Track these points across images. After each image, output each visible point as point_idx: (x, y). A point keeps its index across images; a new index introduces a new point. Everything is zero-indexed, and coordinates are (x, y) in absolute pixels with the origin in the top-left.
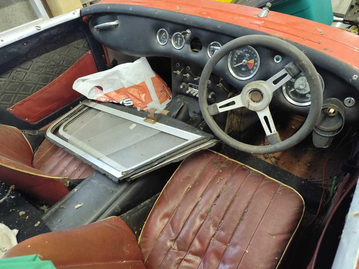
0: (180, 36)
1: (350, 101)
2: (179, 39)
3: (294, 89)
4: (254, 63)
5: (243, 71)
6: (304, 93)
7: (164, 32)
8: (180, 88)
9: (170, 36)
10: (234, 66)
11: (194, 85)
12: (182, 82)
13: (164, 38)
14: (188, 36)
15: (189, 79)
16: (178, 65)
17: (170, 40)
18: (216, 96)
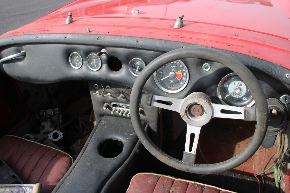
0: (95, 57)
1: (286, 98)
2: (95, 60)
3: (229, 95)
4: (182, 74)
5: (172, 83)
6: (240, 97)
7: (77, 56)
8: (103, 109)
9: (84, 58)
10: (162, 80)
11: (118, 104)
12: (104, 102)
13: (78, 62)
14: (104, 57)
15: (111, 98)
16: (96, 86)
17: (84, 62)
18: (145, 112)
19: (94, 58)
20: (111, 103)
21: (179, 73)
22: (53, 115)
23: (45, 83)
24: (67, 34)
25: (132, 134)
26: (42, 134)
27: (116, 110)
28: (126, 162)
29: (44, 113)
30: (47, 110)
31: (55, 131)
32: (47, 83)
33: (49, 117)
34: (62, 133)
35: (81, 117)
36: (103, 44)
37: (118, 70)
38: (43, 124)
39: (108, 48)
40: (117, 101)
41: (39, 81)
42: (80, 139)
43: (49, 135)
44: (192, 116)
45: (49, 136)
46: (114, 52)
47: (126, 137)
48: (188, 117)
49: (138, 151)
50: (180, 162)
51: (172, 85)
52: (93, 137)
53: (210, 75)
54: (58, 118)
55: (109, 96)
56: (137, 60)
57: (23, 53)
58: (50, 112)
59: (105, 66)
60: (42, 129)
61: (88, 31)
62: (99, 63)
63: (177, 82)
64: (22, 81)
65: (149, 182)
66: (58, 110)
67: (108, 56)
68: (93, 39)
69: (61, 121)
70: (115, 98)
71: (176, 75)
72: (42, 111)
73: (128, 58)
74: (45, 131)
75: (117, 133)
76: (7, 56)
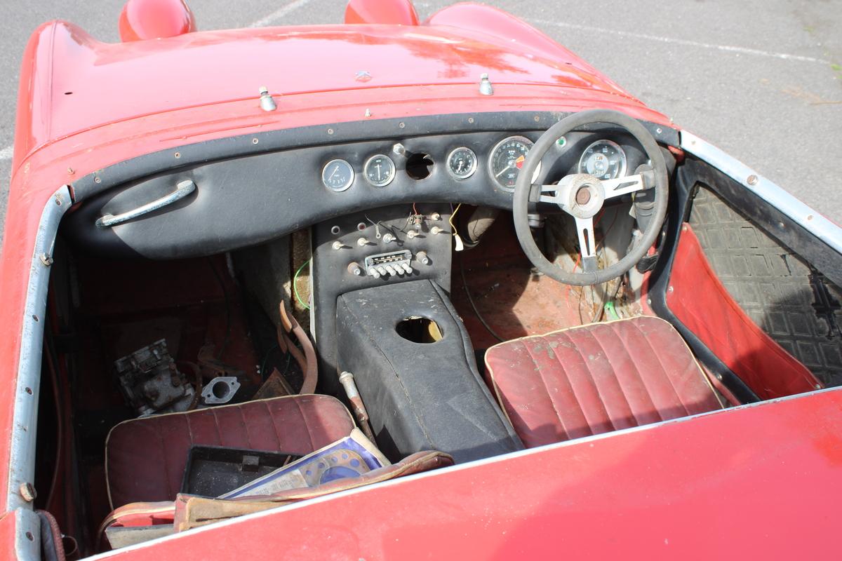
0: (380, 161)
5: (511, 179)
6: (602, 175)
9: (358, 168)
10: (497, 176)
13: (336, 178)
15: (365, 248)
16: (336, 230)
18: (430, 257)
20: (364, 259)
21: (521, 159)
22: (159, 358)
25: (432, 300)
29: (133, 363)
30: (136, 353)
38: (148, 386)
39: (409, 140)
40: (379, 251)
41: (246, 239)
43: (204, 394)
45: (206, 397)
46: (422, 145)
51: (511, 182)
53: (567, 150)
55: (363, 244)
58: (145, 354)
61: (368, 115)
66: (165, 345)
67: (408, 153)
70: (375, 244)
71: (516, 164)
72: (118, 361)
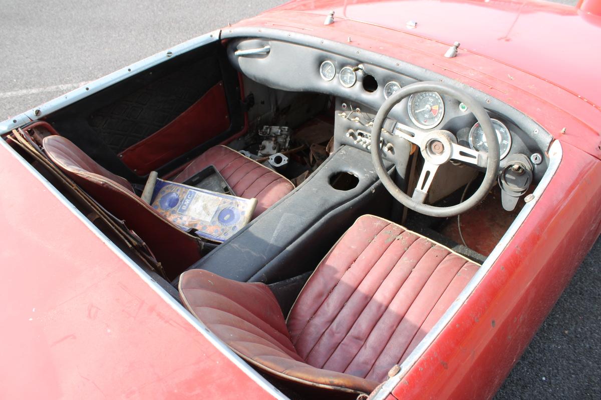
1: (536, 157)
2: (349, 74)
3: (482, 143)
4: (438, 110)
5: (426, 118)
7: (330, 65)
8: (346, 136)
9: (338, 70)
10: (416, 112)
11: (365, 133)
12: (349, 128)
13: (329, 73)
14: (360, 73)
15: (358, 125)
16: (344, 106)
17: (337, 75)
18: (395, 150)
19: (349, 72)
20: (357, 130)
21: (436, 107)
22: (279, 134)
23: (285, 89)
24: (325, 39)
25: (372, 172)
26: (260, 156)
27: (362, 141)
28: (357, 199)
29: (269, 130)
30: (273, 127)
31: (279, 154)
32: (288, 90)
33: (274, 135)
34: (287, 158)
35: (314, 146)
36: (361, 59)
37: (372, 92)
38: (264, 143)
39: (366, 65)
40: (365, 130)
42: (308, 171)
43: (270, 157)
44: (432, 152)
45: (270, 159)
46: (372, 70)
47: (365, 173)
48: (427, 153)
49: (374, 191)
50: (410, 198)
51: (426, 120)
52: (326, 165)
53: (464, 116)
54: (285, 141)
55: (357, 121)
56: (395, 85)
57: (267, 49)
58: (276, 129)
59: (359, 84)
60: (262, 150)
61: (349, 41)
62: (353, 79)
63: (432, 118)
64: (258, 81)
65: (376, 225)
66: (286, 130)
67: (365, 74)
68: (352, 50)
69: (287, 145)
70: (363, 125)
71: (431, 110)
72: (266, 126)
73: (386, 80)
74: (264, 152)
75: (355, 166)
76: (247, 49)
